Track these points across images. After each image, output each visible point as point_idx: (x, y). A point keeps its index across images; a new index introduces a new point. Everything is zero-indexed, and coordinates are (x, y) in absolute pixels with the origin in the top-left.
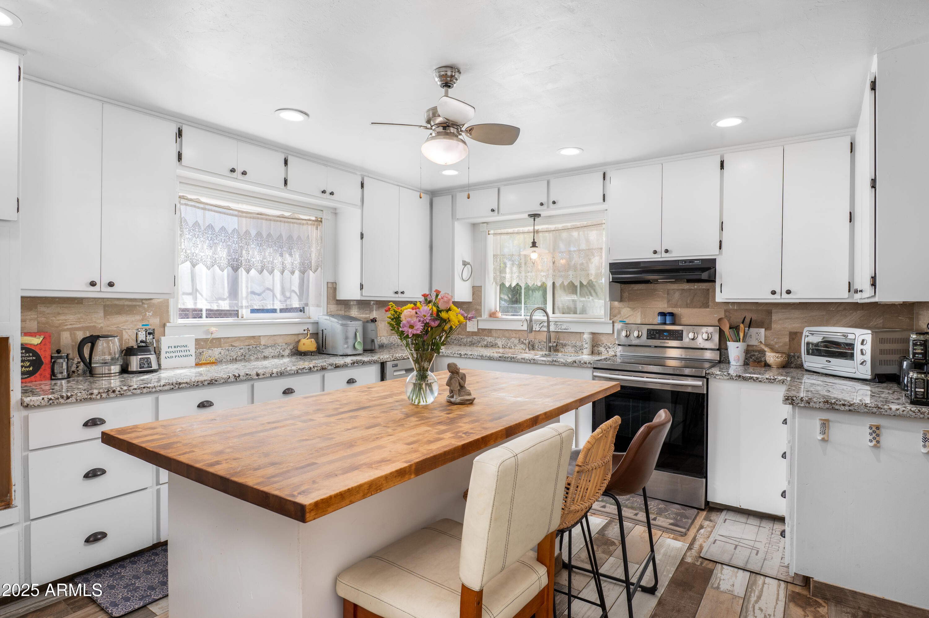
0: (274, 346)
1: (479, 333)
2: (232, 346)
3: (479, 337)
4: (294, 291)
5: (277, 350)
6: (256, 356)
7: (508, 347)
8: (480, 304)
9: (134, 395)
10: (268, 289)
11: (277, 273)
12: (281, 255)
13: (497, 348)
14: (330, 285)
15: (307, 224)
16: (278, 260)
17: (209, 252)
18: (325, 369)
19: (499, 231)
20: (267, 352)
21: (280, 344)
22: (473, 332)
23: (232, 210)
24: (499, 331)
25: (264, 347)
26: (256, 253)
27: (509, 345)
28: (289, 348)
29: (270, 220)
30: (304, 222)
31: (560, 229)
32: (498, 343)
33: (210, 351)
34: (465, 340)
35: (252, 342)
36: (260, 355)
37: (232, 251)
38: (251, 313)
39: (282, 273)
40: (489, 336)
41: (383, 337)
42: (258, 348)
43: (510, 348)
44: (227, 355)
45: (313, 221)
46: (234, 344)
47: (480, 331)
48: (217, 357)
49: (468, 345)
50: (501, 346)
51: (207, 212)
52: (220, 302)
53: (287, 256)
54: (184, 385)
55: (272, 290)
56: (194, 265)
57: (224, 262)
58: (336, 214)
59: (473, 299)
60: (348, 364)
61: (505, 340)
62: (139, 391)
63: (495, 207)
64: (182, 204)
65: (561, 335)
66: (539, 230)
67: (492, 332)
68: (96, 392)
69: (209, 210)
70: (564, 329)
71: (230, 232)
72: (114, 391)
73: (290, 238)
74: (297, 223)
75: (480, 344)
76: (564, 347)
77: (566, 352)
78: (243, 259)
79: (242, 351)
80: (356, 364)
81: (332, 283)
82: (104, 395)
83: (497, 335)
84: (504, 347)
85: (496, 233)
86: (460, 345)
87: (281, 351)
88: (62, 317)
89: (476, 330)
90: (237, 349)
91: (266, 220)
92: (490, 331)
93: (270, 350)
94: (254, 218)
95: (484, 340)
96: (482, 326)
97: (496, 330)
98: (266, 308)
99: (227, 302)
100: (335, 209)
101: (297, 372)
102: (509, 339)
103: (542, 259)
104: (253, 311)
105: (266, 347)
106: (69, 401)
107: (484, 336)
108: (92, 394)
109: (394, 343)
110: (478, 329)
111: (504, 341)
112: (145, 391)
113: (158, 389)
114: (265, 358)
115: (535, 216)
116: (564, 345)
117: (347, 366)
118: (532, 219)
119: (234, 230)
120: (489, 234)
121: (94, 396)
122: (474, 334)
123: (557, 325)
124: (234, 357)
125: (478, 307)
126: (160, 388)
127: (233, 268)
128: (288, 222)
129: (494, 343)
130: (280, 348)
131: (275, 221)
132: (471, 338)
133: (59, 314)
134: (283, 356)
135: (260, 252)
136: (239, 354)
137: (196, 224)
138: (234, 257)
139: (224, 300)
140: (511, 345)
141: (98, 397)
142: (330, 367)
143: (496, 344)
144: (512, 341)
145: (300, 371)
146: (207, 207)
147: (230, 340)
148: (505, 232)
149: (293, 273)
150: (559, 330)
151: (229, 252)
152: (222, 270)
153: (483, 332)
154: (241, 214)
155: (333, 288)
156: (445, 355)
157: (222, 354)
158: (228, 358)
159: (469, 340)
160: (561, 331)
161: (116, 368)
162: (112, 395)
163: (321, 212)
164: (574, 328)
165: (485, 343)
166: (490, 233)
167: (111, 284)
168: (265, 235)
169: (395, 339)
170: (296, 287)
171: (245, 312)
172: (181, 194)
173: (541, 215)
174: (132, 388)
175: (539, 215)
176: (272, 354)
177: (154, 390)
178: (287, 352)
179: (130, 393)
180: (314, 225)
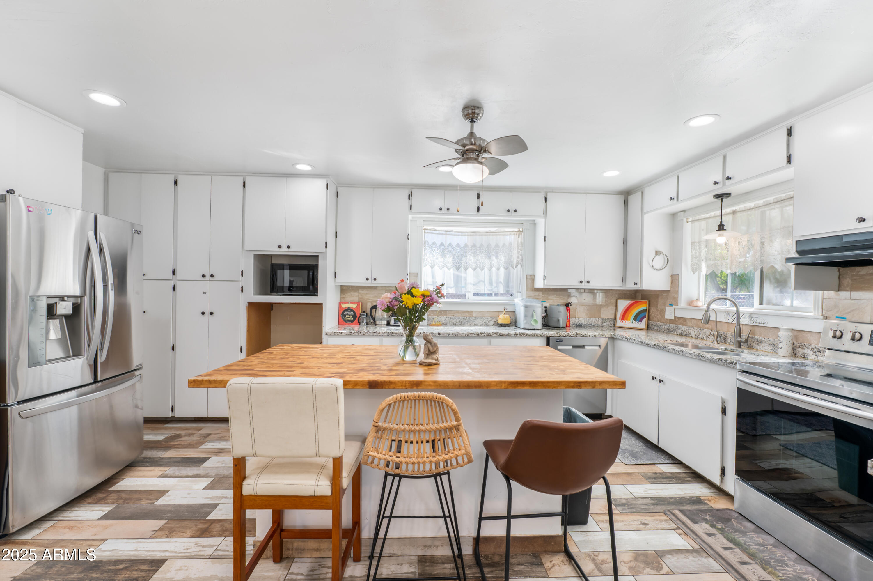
0: (482, 318)
1: (676, 321)
2: (454, 316)
3: (674, 325)
4: (501, 282)
5: (484, 321)
6: (469, 324)
7: (700, 338)
8: (677, 292)
9: (370, 335)
10: (482, 281)
11: (486, 269)
12: (489, 258)
13: (690, 338)
14: (529, 277)
15: (510, 234)
16: (487, 262)
17: (441, 259)
18: (491, 336)
19: (697, 217)
20: (476, 322)
21: (487, 317)
22: (671, 320)
23: (455, 232)
24: (693, 321)
25: (474, 318)
26: (472, 258)
27: (701, 336)
28: (493, 320)
29: (482, 235)
30: (509, 233)
31: (760, 205)
32: (692, 332)
33: (439, 318)
34: (663, 327)
35: (467, 314)
36: (471, 323)
37: (456, 257)
38: (474, 296)
39: (490, 269)
40: (683, 325)
41: (581, 319)
42: (471, 319)
43: (702, 339)
44: (450, 321)
45: (516, 232)
46: (455, 315)
47: (677, 319)
48: (443, 322)
49: (666, 332)
50: (694, 336)
51: (447, 236)
52: (449, 289)
53: (494, 258)
54: (394, 334)
55: (484, 282)
56: (432, 267)
57: (450, 265)
58: (535, 224)
59: (671, 288)
60: (511, 335)
61: (698, 330)
62: (372, 334)
63: (674, 195)
64: (426, 233)
65: (757, 330)
66: (737, 211)
67: (687, 321)
68: (353, 332)
69: (448, 235)
70: (760, 323)
71: (454, 246)
72: (361, 333)
73: (497, 245)
74: (502, 235)
75: (675, 332)
76: (760, 344)
77: (762, 351)
78: (463, 262)
79: (459, 319)
80: (519, 336)
81: (531, 275)
82: (356, 334)
83: (691, 325)
84: (697, 338)
85: (694, 219)
86: (659, 331)
87: (487, 322)
88: (368, 296)
89: (673, 318)
90: (456, 318)
91: (480, 235)
92: (685, 319)
93: (479, 320)
94: (471, 235)
95: (679, 329)
96: (679, 314)
97: (690, 319)
98: (480, 293)
99: (453, 289)
100: (534, 221)
101: (468, 336)
102: (701, 329)
103: (739, 242)
104: (475, 295)
105: (476, 318)
106: (342, 334)
107: (680, 324)
108: (351, 332)
109: (593, 324)
110: (675, 317)
111: (696, 331)
112: (375, 334)
113: (381, 334)
114: (475, 325)
115: (721, 197)
116: (760, 342)
117: (510, 336)
118: (719, 200)
119: (457, 245)
120: (687, 222)
121: (352, 334)
122: (671, 321)
123: (752, 317)
124: (455, 323)
125: (675, 295)
126: (383, 334)
127: (456, 268)
128: (495, 235)
129: (687, 332)
130: (486, 320)
131: (485, 235)
132: (668, 326)
133: (367, 294)
134: (488, 325)
135: (474, 257)
136: (458, 321)
137: (434, 243)
138: (457, 261)
139: (451, 288)
140: (704, 336)
141: (354, 334)
142: (494, 335)
143: (690, 334)
144: (705, 332)
145: (469, 335)
146: (448, 233)
147: (453, 312)
148: (703, 218)
149: (498, 269)
150: (754, 324)
151: (454, 258)
152: (449, 269)
153: (679, 320)
154: (462, 234)
155: (532, 279)
156: (618, 338)
157: (447, 320)
158: (451, 323)
159: (667, 327)
160: (756, 324)
161: (385, 322)
162: (360, 334)
163: (522, 224)
164: (771, 323)
165: (680, 331)
166: (689, 220)
167: (375, 279)
168: (478, 246)
169: (595, 321)
170: (502, 279)
171: (470, 295)
172: (425, 227)
173: (732, 195)
174: (369, 332)
175: (728, 195)
176: (481, 324)
177: (379, 334)
178: (492, 323)
179: (368, 335)
180: (516, 234)
